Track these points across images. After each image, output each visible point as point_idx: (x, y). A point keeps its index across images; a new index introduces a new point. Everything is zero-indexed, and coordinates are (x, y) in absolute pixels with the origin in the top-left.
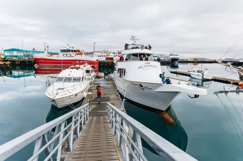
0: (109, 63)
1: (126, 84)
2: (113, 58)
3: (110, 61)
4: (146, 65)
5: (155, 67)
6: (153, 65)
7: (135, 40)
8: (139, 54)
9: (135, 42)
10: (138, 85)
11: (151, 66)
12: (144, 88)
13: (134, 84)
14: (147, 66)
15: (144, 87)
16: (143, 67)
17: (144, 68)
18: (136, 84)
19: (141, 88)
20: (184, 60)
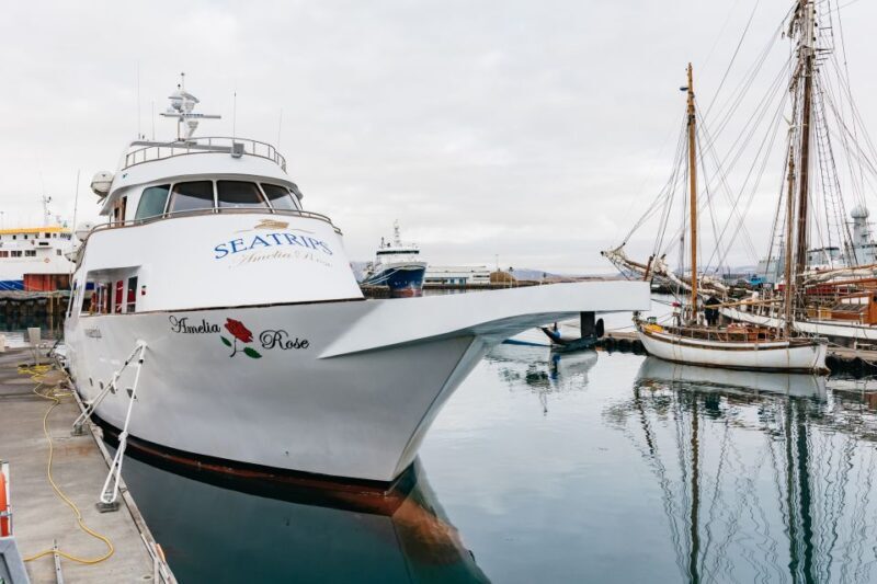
0: (44, 306)
1: (142, 343)
2: (67, 276)
3: (48, 294)
4: (262, 233)
5: (316, 244)
6: (306, 236)
7: (192, 119)
8: (218, 182)
9: (193, 126)
10: (216, 329)
11: (292, 240)
12: (255, 345)
13: (192, 330)
14: (270, 240)
15: (256, 336)
16: (247, 244)
17: (249, 253)
18: (205, 328)
19: (241, 345)
20: (449, 282)
